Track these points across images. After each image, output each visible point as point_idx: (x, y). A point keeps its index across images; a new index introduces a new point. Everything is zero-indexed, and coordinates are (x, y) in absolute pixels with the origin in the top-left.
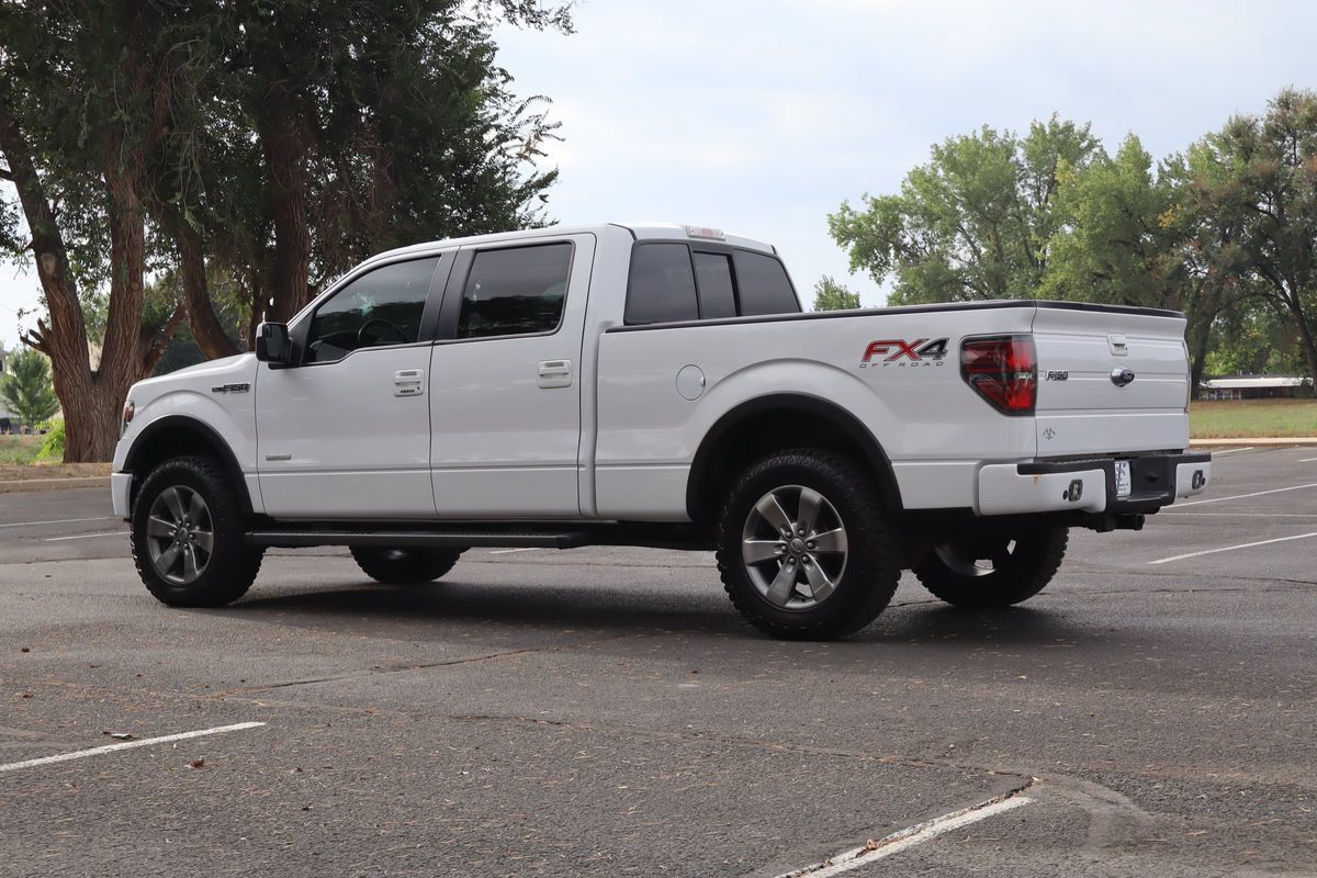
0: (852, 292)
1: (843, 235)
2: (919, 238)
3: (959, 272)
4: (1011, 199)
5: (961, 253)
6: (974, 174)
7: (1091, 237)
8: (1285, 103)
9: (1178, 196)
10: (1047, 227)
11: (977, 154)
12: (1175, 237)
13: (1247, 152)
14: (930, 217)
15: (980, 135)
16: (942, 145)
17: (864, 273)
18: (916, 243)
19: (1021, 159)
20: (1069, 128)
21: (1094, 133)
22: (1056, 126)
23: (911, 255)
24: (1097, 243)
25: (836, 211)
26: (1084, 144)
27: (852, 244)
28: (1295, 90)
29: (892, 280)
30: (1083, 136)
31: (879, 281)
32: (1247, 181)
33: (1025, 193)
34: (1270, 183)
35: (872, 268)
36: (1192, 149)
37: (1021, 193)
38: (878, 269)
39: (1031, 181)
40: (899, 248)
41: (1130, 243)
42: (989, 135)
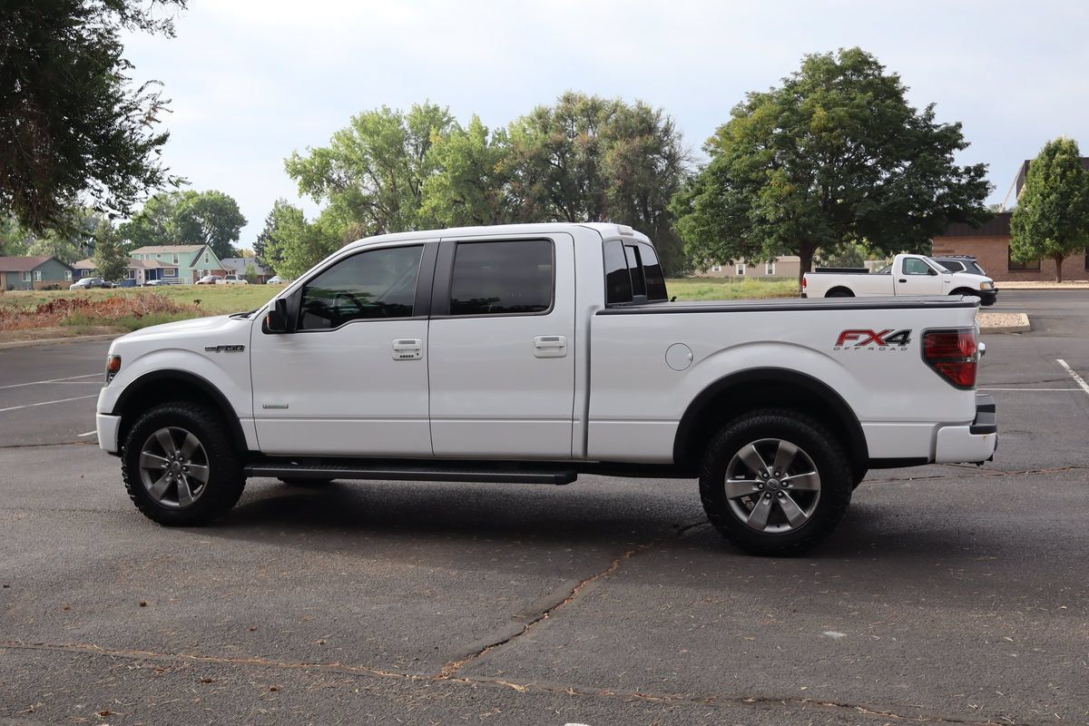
0: (299, 208)
1: (295, 172)
2: (342, 175)
3: (368, 197)
4: (401, 153)
5: (369, 185)
6: (378, 135)
7: (454, 178)
8: (568, 99)
9: (504, 155)
10: (425, 171)
11: (379, 123)
12: (503, 179)
13: (545, 129)
14: (348, 160)
15: (380, 111)
16: (358, 116)
17: (308, 197)
18: (340, 178)
19: (406, 127)
20: (436, 109)
21: (451, 113)
22: (428, 107)
23: (338, 186)
24: (457, 182)
25: (289, 157)
26: (445, 119)
27: (300, 178)
28: (573, 92)
29: (325, 203)
30: (445, 114)
31: (318, 202)
32: (546, 146)
33: (410, 150)
34: (560, 147)
35: (313, 194)
36: (512, 125)
37: (406, 149)
38: (318, 193)
39: (412, 141)
40: (330, 181)
41: (476, 182)
42: (387, 111)
